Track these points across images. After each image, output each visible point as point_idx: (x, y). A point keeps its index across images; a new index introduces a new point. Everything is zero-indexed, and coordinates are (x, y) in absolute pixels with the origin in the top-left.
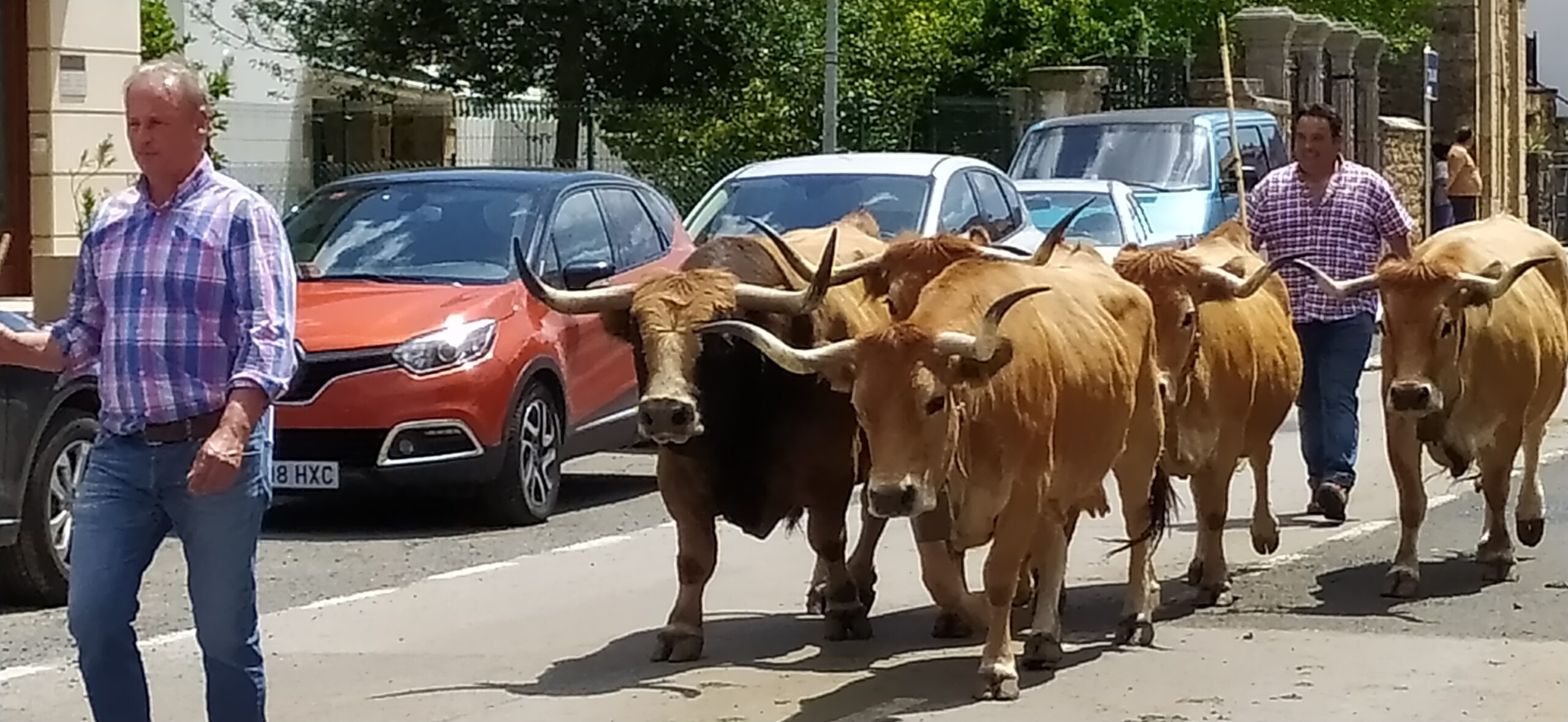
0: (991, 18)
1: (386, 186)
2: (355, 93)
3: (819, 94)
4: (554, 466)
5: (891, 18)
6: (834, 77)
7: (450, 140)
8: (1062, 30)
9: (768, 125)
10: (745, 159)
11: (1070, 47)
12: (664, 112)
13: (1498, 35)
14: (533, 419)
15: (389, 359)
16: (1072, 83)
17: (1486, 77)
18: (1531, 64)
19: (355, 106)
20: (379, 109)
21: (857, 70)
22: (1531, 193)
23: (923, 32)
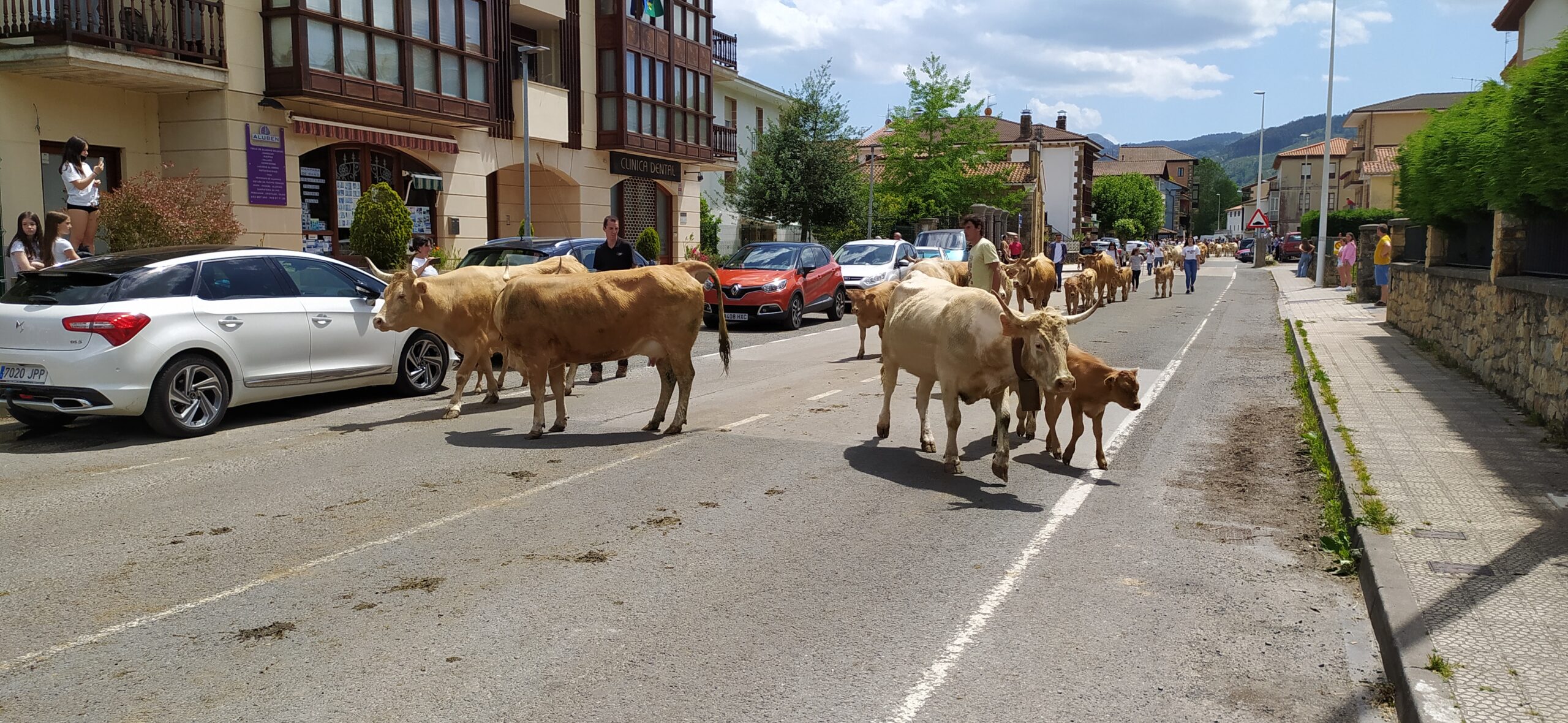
0: (910, 206)
1: (760, 246)
2: (752, 223)
3: (867, 224)
4: (801, 315)
5: (885, 206)
6: (870, 220)
7: (775, 236)
8: (928, 209)
9: (853, 232)
10: (848, 241)
11: (930, 213)
12: (828, 229)
13: (1038, 211)
14: (795, 304)
15: (760, 289)
16: (930, 223)
17: (1034, 222)
18: (1046, 219)
19: (752, 226)
20: (758, 227)
21: (876, 219)
23: (893, 209)
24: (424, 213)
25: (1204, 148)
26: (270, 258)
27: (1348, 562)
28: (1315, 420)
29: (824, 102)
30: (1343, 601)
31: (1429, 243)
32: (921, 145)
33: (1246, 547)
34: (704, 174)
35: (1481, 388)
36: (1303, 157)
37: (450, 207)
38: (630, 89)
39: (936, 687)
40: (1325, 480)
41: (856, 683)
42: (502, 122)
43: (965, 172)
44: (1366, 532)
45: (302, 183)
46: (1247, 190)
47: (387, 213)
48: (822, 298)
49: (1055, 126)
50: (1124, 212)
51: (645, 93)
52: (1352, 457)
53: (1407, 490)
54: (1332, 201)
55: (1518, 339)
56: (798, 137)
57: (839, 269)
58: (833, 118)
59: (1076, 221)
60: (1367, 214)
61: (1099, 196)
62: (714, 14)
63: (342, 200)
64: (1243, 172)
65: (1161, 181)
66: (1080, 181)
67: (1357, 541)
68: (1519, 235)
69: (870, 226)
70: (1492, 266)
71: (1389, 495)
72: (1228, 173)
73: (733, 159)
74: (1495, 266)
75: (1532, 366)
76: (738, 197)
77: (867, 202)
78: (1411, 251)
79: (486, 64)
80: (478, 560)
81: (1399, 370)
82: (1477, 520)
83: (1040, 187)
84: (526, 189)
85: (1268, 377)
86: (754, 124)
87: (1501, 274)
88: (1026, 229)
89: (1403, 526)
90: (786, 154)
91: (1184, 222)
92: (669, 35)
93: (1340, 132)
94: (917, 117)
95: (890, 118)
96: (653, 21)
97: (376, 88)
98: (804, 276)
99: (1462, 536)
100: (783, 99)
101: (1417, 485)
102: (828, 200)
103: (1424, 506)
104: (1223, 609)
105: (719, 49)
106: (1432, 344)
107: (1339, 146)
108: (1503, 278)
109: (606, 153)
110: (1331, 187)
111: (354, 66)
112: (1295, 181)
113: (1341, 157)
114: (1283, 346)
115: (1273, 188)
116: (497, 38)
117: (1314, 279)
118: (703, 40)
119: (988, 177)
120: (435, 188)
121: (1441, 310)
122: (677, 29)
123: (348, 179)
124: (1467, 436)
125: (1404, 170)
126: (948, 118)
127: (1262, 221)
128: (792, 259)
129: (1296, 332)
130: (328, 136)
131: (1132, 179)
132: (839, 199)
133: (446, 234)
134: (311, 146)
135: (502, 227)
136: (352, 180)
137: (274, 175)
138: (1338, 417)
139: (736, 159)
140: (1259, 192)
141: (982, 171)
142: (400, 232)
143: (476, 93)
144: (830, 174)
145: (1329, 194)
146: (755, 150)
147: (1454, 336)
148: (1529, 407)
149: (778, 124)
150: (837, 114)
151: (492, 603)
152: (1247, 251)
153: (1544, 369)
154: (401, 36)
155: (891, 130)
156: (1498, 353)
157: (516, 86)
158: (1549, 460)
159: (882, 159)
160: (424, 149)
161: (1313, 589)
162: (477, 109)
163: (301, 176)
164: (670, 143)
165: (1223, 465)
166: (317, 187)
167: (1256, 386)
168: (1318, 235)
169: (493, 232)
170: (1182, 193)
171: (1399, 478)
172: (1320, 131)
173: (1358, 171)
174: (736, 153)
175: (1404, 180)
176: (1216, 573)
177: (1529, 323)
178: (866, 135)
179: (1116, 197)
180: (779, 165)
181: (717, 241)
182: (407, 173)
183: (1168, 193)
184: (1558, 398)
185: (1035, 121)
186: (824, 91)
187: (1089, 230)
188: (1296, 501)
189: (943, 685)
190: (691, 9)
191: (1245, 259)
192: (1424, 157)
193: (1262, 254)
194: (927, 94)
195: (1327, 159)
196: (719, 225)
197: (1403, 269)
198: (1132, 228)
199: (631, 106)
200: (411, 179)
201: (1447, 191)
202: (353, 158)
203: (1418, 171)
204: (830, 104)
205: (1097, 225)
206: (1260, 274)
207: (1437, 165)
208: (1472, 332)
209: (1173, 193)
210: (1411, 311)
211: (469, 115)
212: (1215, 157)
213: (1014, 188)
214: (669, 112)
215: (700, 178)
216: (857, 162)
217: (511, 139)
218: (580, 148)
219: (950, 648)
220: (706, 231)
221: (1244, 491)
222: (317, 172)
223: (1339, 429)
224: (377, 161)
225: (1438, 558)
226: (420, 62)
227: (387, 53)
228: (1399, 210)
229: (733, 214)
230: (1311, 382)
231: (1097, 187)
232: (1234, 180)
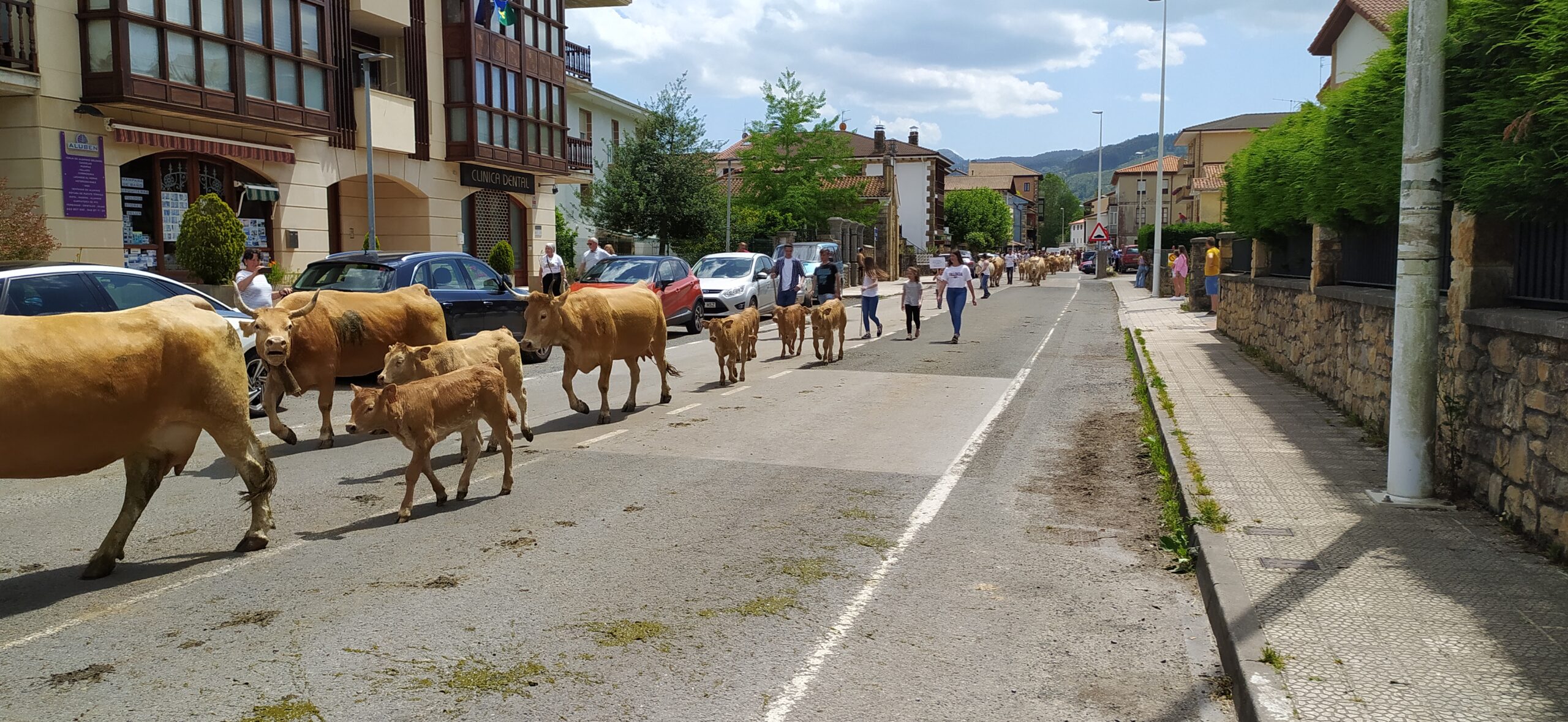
0: (768, 219)
3: (725, 238)
5: (742, 219)
6: (728, 232)
7: (633, 248)
8: (785, 222)
9: (712, 245)
10: (706, 254)
11: (787, 227)
12: (686, 242)
13: (892, 225)
16: (788, 236)
17: (889, 235)
21: (734, 232)
22: (900, 264)
23: (751, 222)
24: (259, 225)
25: (1048, 164)
26: (86, 274)
27: (1186, 560)
28: (1153, 424)
29: (680, 115)
30: (1182, 598)
31: (1254, 255)
32: (778, 159)
33: (1092, 549)
34: (559, 186)
35: (1304, 391)
36: (1138, 174)
37: (288, 219)
38: (480, 99)
39: (797, 701)
40: (1164, 482)
41: (717, 701)
42: (344, 131)
43: (821, 185)
44: (1202, 532)
45: (123, 195)
46: (1089, 205)
47: (217, 225)
48: (681, 311)
49: (907, 141)
50: (975, 225)
51: (496, 104)
52: (1188, 460)
53: (1238, 489)
54: (1165, 215)
55: (1336, 345)
56: (655, 150)
57: (698, 282)
58: (690, 131)
59: (929, 234)
60: (1196, 229)
61: (951, 210)
62: (566, 25)
63: (168, 212)
64: (1084, 187)
65: (1009, 196)
66: (932, 195)
67: (1193, 540)
68: (1335, 247)
69: (728, 240)
70: (1312, 277)
71: (1222, 495)
72: (1071, 188)
73: (588, 171)
74: (1314, 276)
75: (1350, 370)
76: (594, 210)
77: (725, 217)
78: (1237, 263)
79: (324, 71)
80: (317, 590)
81: (1229, 376)
82: (1303, 517)
83: (894, 201)
84: (370, 202)
85: (1110, 384)
86: (609, 137)
87: (1320, 284)
88: (882, 242)
89: (1235, 524)
90: (643, 167)
91: (1031, 234)
92: (520, 45)
93: (1172, 150)
94: (774, 131)
95: (747, 132)
96: (503, 29)
97: (204, 94)
98: (663, 290)
99: (1290, 532)
100: (640, 111)
101: (1248, 484)
102: (686, 212)
103: (1254, 505)
104: (1072, 611)
105: (570, 60)
106: (1259, 350)
107: (1171, 163)
108: (1321, 288)
109: (456, 165)
110: (1164, 202)
111: (181, 71)
112: (1131, 197)
113: (1173, 174)
114: (1123, 354)
115: (1112, 203)
116: (336, 45)
117: (1151, 289)
118: (555, 51)
119: (844, 190)
120: (272, 198)
121: (1266, 318)
122: (529, 39)
123: (174, 189)
124: (1292, 438)
125: (1230, 186)
126: (805, 132)
127: (1103, 234)
128: (650, 273)
129: (1135, 340)
130: (152, 144)
131: (981, 193)
132: (697, 212)
133: (284, 247)
134: (133, 155)
135: (345, 240)
136: (179, 191)
137: (92, 187)
138: (1175, 421)
139: (591, 171)
140: (1100, 206)
141: (840, 185)
142: (232, 246)
143: (314, 100)
144: (688, 187)
145: (1163, 209)
146: (611, 163)
147: (1279, 342)
148: (1348, 408)
149: (634, 137)
150: (693, 128)
151: (332, 635)
152: (1089, 263)
153: (1360, 373)
154: (231, 40)
155: (749, 143)
156: (1319, 359)
157: (358, 95)
158: (1367, 458)
159: (739, 172)
160: (258, 158)
161: (1155, 587)
162: (316, 118)
163: (122, 187)
164: (523, 155)
165: (1070, 470)
166: (140, 199)
167: (1100, 392)
168: (1153, 248)
169: (336, 244)
170: (1029, 207)
171: (1230, 477)
172: (1153, 149)
173: (1189, 188)
174: (591, 166)
175: (1230, 195)
176: (1065, 575)
177: (1346, 330)
178: (723, 149)
179: (966, 210)
180: (636, 178)
181: (573, 254)
182: (240, 184)
183: (1016, 207)
184: (1373, 399)
185: (888, 137)
186: (680, 105)
187: (942, 243)
188: (1137, 502)
189: (804, 699)
190: (542, 19)
191: (1088, 270)
192: (1249, 174)
193: (1103, 266)
194: (781, 108)
195: (1160, 176)
196: (575, 239)
197: (1231, 279)
198: (982, 240)
199: (481, 117)
200: (244, 189)
201: (1268, 206)
202: (180, 168)
203: (1243, 187)
204: (686, 118)
205: (950, 238)
206: (1101, 285)
207: (1261, 181)
208: (1295, 338)
209: (1021, 207)
210: (1239, 319)
211: (307, 125)
212: (1059, 172)
213: (869, 202)
214: (522, 123)
215: (555, 191)
216: (714, 175)
217: (354, 149)
218: (428, 159)
219: (812, 661)
220: (562, 244)
221: (1089, 494)
222: (140, 183)
223: (1175, 433)
224: (206, 171)
225: (1268, 554)
226: (253, 68)
227: (216, 58)
228: (1227, 224)
229: (590, 227)
230: (1150, 389)
231: (949, 201)
232: (1076, 194)
